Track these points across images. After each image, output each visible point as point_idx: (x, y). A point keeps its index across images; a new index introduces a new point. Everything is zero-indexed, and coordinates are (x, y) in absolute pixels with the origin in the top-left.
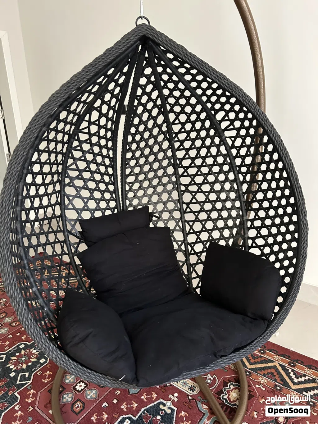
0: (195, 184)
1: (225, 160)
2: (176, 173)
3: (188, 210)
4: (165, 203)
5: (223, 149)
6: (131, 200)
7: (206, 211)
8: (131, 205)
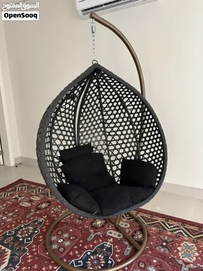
0: (114, 131)
1: (128, 120)
2: (104, 127)
3: (110, 144)
4: (99, 142)
5: (127, 115)
6: (82, 140)
7: (119, 144)
8: (82, 143)
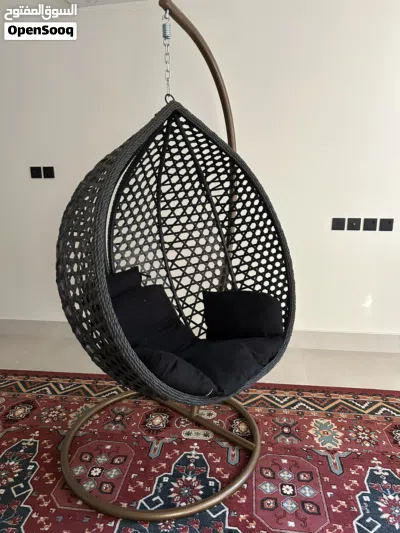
0: (180, 241)
1: (209, 216)
2: (159, 232)
3: (174, 267)
4: (151, 262)
5: (208, 207)
6: (118, 262)
7: (193, 265)
8: (118, 267)
